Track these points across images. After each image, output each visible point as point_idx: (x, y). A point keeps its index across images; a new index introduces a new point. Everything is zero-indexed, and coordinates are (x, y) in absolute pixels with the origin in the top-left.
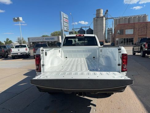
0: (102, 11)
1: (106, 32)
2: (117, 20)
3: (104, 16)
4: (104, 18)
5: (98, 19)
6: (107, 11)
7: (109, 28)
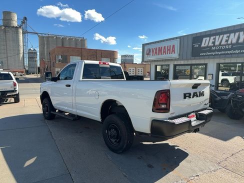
0: (15, 17)
1: (26, 56)
2: (43, 37)
3: (20, 27)
4: (21, 31)
5: (7, 29)
6: (25, 18)
7: (30, 50)
